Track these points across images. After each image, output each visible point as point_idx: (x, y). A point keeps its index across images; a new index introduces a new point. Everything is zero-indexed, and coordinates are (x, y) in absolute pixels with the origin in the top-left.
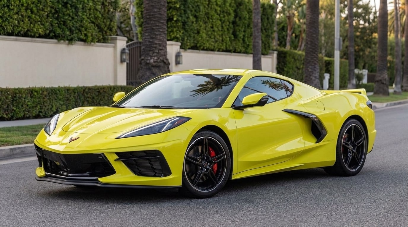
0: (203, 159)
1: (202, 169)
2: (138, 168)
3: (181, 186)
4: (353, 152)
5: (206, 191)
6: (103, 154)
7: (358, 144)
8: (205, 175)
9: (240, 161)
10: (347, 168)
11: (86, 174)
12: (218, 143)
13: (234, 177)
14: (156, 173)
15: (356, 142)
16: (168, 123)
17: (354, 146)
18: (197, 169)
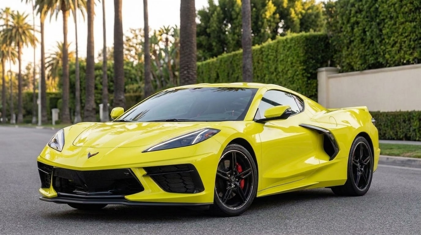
0: (231, 174)
1: (230, 185)
2: (167, 185)
3: (213, 203)
4: (361, 170)
5: (235, 209)
6: (130, 169)
7: (366, 162)
8: (234, 191)
9: (264, 177)
10: (357, 187)
11: (109, 192)
12: (246, 157)
13: (259, 195)
14: (187, 189)
15: (363, 161)
16: (197, 135)
17: (362, 164)
18: (226, 186)
